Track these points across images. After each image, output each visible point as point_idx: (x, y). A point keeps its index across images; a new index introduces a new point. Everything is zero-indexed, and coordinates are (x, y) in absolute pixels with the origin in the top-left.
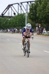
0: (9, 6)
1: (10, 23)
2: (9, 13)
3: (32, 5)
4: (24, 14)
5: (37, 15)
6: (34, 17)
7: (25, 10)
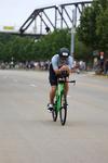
0: (37, 13)
1: (38, 49)
2: (35, 28)
3: (87, 9)
4: (69, 29)
5: (97, 32)
6: (90, 36)
7: (71, 21)
